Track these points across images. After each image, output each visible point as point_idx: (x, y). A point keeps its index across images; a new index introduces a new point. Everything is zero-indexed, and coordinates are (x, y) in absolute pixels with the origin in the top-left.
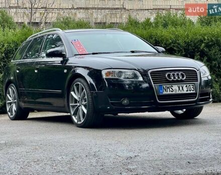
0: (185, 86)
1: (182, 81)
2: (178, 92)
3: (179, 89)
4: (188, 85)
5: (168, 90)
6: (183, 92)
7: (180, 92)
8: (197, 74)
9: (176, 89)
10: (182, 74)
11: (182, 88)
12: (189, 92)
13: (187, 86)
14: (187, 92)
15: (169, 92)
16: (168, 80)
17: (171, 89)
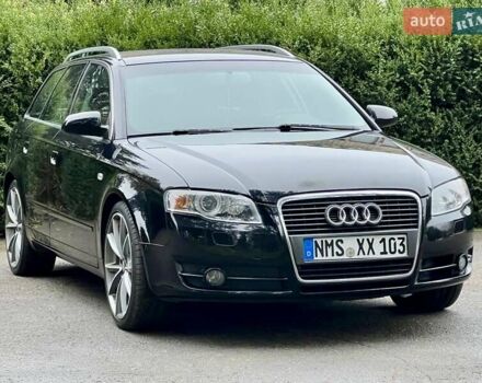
0: (377, 239)
1: (369, 227)
2: (355, 257)
3: (361, 248)
4: (387, 238)
5: (330, 250)
6: (371, 256)
7: (361, 256)
8: (417, 207)
9: (350, 248)
10: (371, 209)
11: (371, 245)
12: (389, 256)
13: (383, 240)
14: (384, 256)
15: (330, 257)
16: (329, 225)
17: (336, 249)
